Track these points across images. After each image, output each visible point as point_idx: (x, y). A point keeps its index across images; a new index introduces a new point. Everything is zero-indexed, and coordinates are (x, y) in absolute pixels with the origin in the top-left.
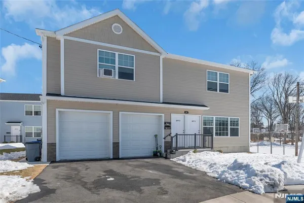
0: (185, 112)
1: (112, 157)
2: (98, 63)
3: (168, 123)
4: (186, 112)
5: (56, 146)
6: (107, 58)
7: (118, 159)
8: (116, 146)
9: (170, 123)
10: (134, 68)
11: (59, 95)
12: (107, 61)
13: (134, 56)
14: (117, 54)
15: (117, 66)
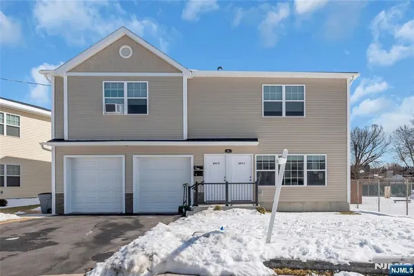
0: (226, 151)
1: (124, 212)
2: (104, 98)
3: (198, 167)
4: (229, 151)
5: (63, 197)
6: (114, 90)
7: (132, 214)
8: (129, 198)
9: (202, 168)
10: (147, 98)
11: (62, 140)
12: (114, 93)
13: (147, 82)
14: (126, 83)
15: (126, 98)
